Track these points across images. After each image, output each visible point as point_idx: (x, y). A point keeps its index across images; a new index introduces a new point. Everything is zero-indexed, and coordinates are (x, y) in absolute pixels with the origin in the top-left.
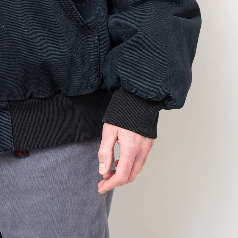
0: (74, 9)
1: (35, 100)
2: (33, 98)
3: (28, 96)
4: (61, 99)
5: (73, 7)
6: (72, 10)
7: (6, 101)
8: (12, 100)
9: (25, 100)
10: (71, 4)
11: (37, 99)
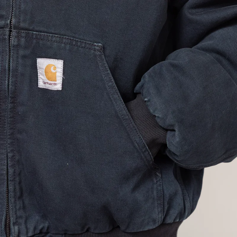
0: (147, 150)
1: (91, 234)
2: (90, 232)
3: (85, 229)
4: (120, 234)
5: (147, 148)
6: (145, 151)
7: (62, 234)
8: (68, 233)
9: (81, 234)
10: (144, 145)
11: (94, 233)
